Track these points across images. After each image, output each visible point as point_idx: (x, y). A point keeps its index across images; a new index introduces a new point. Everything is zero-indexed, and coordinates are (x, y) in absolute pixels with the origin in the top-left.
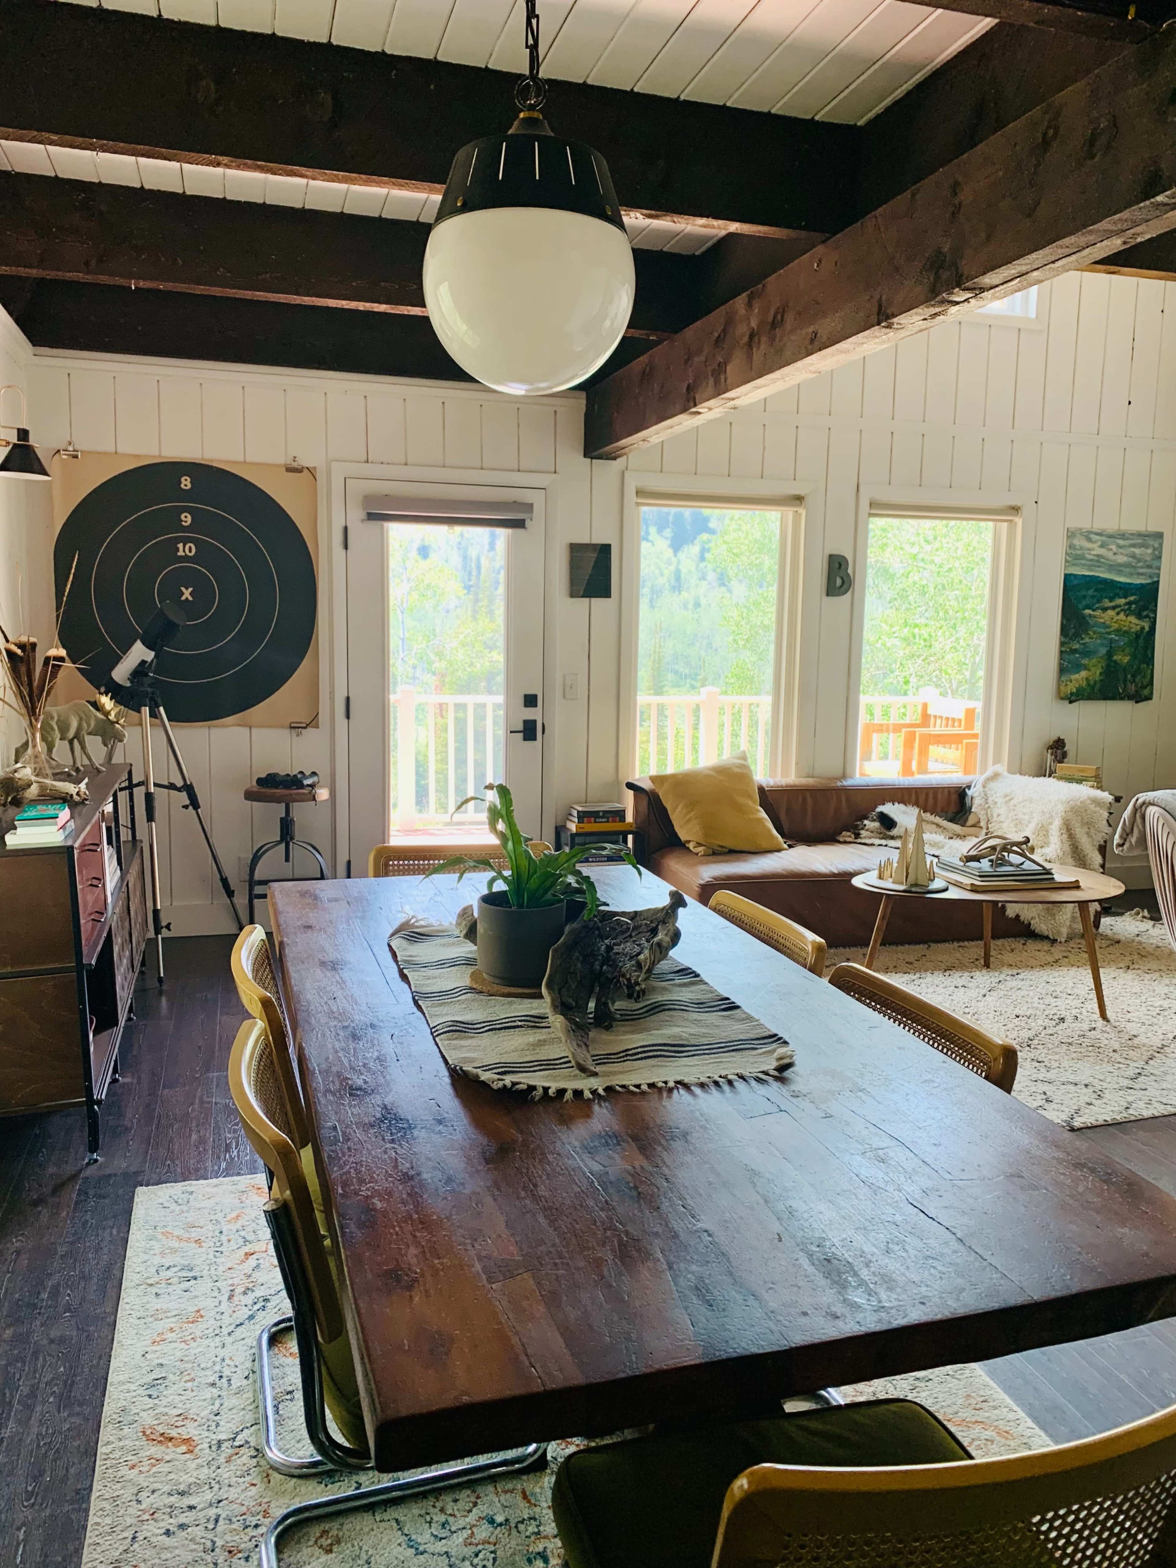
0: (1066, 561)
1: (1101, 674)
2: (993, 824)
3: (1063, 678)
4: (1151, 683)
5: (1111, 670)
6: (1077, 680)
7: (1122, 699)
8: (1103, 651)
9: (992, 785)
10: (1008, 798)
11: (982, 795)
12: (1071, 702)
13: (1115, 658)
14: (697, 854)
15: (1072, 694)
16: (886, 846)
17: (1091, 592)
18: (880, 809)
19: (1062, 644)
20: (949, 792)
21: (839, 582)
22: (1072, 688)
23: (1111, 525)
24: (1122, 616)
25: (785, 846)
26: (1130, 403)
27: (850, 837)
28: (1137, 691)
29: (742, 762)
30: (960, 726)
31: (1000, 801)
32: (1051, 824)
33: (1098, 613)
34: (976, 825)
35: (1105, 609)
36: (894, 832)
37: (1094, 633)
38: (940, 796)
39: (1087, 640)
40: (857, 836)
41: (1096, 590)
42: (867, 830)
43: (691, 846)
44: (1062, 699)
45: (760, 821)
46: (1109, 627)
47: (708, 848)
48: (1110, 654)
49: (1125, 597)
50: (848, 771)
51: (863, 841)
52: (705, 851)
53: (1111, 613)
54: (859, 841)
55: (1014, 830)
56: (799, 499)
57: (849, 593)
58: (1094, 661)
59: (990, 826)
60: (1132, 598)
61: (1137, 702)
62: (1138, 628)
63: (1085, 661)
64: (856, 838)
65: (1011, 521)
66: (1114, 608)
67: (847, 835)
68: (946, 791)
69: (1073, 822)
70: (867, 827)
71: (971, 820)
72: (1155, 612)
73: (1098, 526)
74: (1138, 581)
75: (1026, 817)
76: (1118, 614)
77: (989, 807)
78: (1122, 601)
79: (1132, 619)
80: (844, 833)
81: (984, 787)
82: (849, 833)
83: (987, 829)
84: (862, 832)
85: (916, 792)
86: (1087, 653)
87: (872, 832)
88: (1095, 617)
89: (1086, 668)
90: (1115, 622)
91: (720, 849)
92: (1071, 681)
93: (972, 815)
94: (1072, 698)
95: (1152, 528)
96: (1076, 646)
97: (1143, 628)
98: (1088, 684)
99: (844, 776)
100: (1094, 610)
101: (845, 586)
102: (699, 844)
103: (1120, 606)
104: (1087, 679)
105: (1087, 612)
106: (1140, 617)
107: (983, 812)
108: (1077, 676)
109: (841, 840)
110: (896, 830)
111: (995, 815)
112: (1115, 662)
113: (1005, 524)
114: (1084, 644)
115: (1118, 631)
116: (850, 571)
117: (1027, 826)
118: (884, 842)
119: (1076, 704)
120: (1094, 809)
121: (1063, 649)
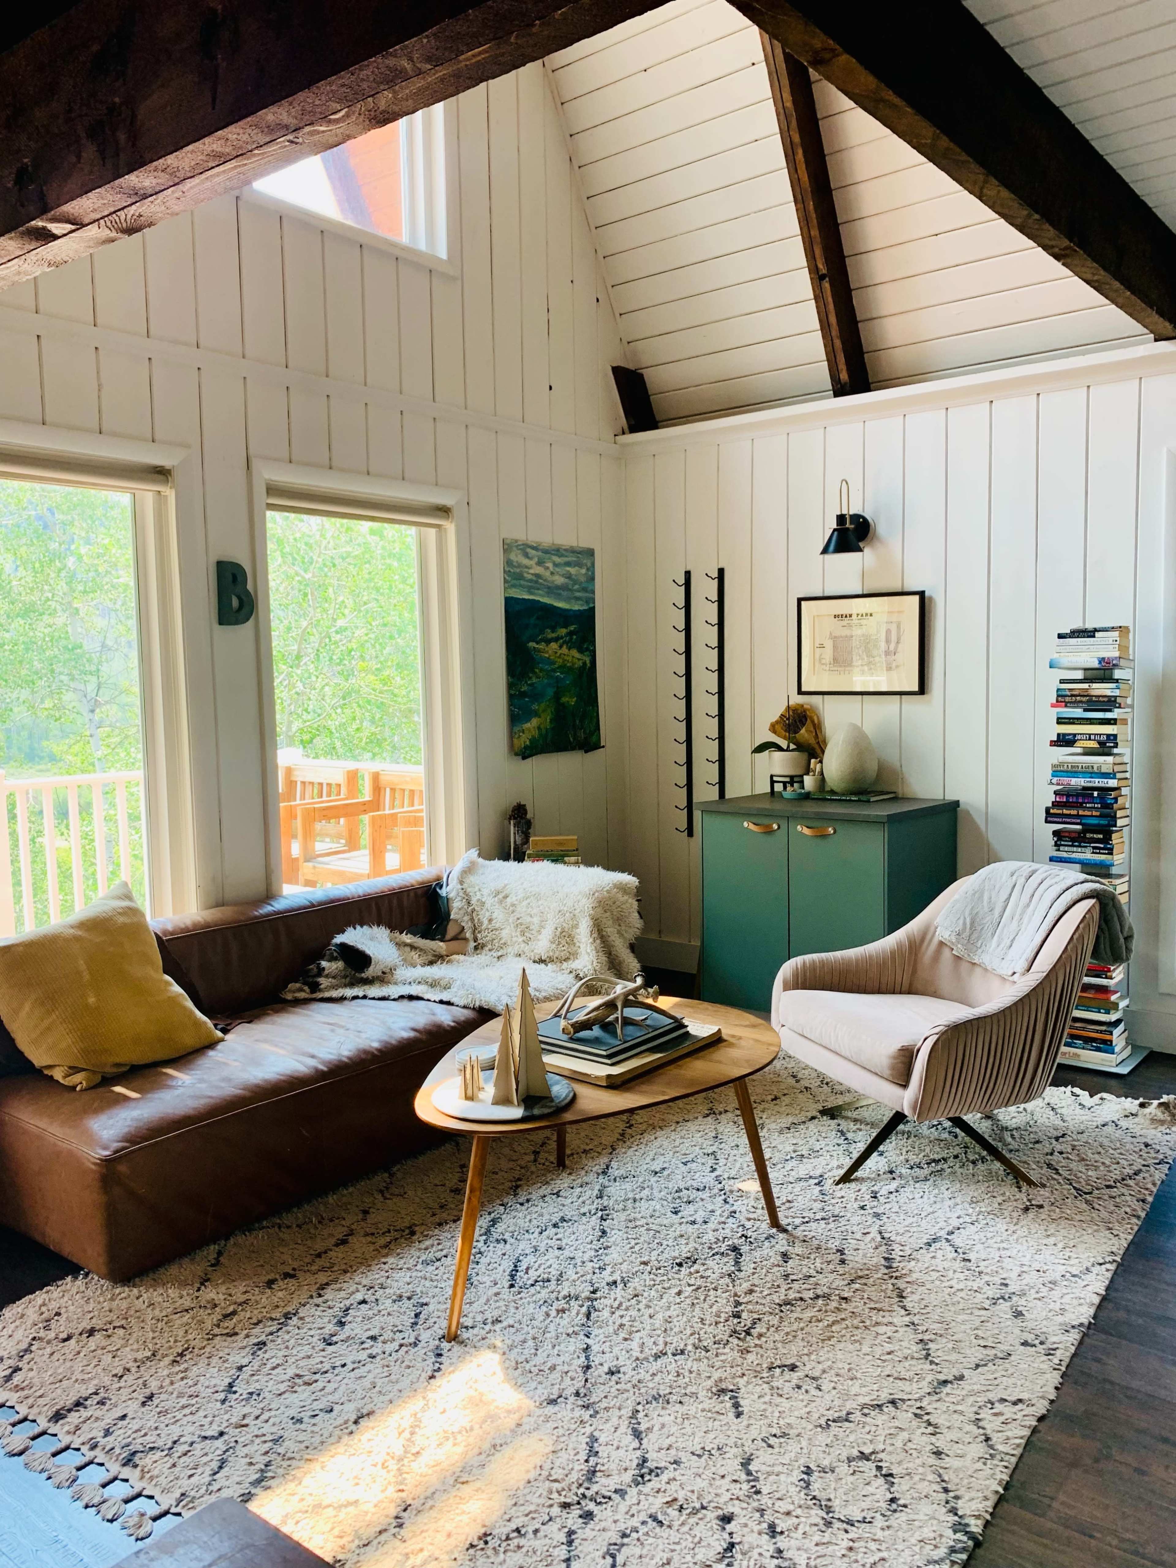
0: (505, 581)
1: (551, 720)
2: (484, 934)
3: (516, 729)
4: (598, 728)
5: (561, 715)
6: (529, 730)
7: (573, 749)
8: (550, 692)
9: (471, 879)
10: (501, 895)
11: (461, 894)
12: (524, 758)
13: (564, 700)
14: (73, 1088)
15: (526, 747)
16: (365, 997)
17: (532, 621)
18: (339, 939)
19: (510, 686)
20: (416, 895)
21: (235, 602)
22: (524, 740)
23: (546, 539)
24: (565, 650)
25: (219, 1034)
26: (551, 388)
27: (301, 990)
28: (586, 738)
29: (126, 903)
30: (339, 794)
31: (489, 901)
32: (576, 926)
33: (542, 646)
34: (459, 937)
35: (548, 641)
36: (370, 972)
37: (541, 670)
38: (405, 903)
39: (534, 680)
40: (315, 987)
41: (538, 618)
42: (327, 976)
43: (58, 1074)
44: (516, 754)
45: (174, 1001)
46: (554, 663)
47: (94, 1072)
48: (557, 697)
49: (566, 627)
50: (274, 887)
51: (327, 995)
52: (88, 1079)
53: (554, 645)
54: (320, 995)
55: (521, 939)
56: (161, 473)
57: (251, 622)
58: (543, 705)
59: (479, 936)
60: (572, 628)
61: (586, 752)
62: (581, 663)
63: (535, 707)
64: (313, 992)
65: (438, 526)
66: (556, 640)
67: (295, 990)
68: (412, 894)
69: (604, 920)
70: (326, 972)
71: (451, 930)
72: (593, 642)
73: (534, 537)
74: (576, 608)
75: (536, 920)
76: (561, 647)
77: (473, 911)
78: (563, 631)
79: (575, 653)
80: (292, 986)
81: (461, 882)
82: (298, 985)
83: (475, 940)
84: (322, 980)
85: (377, 904)
86: (536, 696)
87: (334, 977)
88: (539, 651)
89: (536, 714)
90: (559, 657)
91: (115, 1070)
92: (523, 732)
93: (451, 923)
94: (525, 753)
95: (584, 544)
96: (524, 688)
97: (585, 663)
98: (540, 735)
99: (269, 896)
100: (537, 643)
101: (245, 610)
102: (75, 1070)
103: (562, 638)
104: (539, 728)
105: (532, 644)
106: (581, 651)
107: (466, 918)
108: (528, 725)
109: (289, 997)
110: (371, 968)
111: (486, 922)
112: (563, 704)
113: (432, 532)
114: (532, 685)
115: (562, 667)
116: (250, 587)
117: (539, 932)
118: (358, 991)
119: (529, 760)
120: (622, 899)
121: (512, 692)
